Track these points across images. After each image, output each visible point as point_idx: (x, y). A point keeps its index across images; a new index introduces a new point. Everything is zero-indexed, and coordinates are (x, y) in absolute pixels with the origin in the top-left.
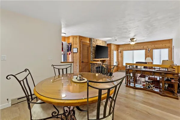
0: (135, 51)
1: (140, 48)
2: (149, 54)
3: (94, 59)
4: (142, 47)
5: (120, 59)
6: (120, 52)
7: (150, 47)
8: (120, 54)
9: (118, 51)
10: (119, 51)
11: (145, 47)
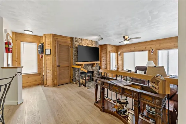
0: (136, 53)
1: (142, 49)
2: (153, 57)
3: (77, 63)
4: (144, 47)
5: (120, 62)
6: (120, 55)
7: (154, 47)
8: (120, 57)
9: (117, 52)
10: (119, 53)
11: (148, 47)
